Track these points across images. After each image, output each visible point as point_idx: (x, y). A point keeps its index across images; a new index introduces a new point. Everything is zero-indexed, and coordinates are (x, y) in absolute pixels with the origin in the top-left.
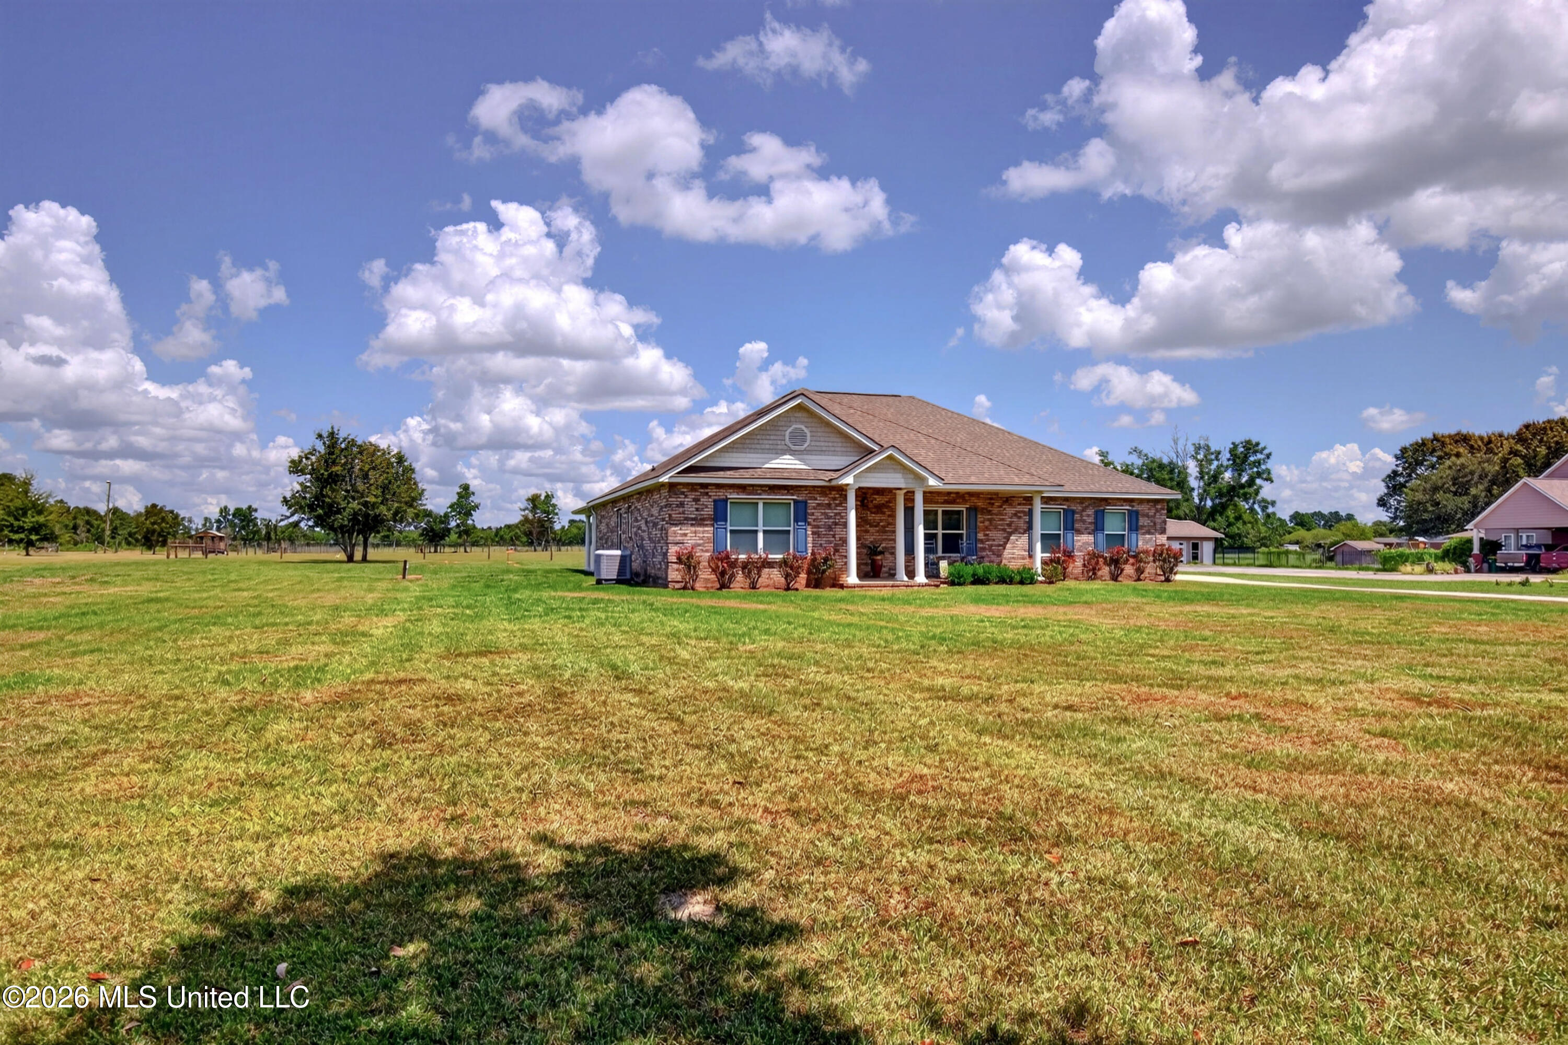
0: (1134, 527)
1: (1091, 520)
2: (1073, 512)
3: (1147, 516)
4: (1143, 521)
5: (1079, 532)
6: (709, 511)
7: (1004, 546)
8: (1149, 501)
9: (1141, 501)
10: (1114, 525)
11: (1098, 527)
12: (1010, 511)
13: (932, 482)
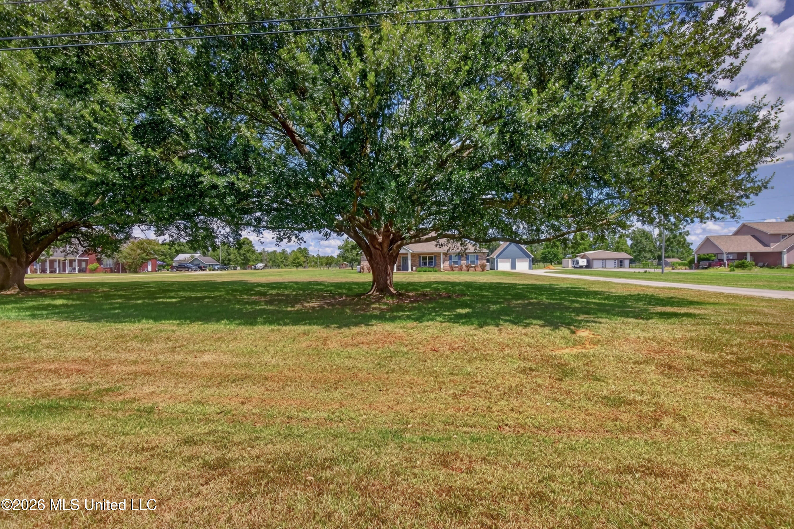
0: (477, 259)
2: (461, 256)
5: (462, 260)
11: (467, 259)
13: (411, 251)
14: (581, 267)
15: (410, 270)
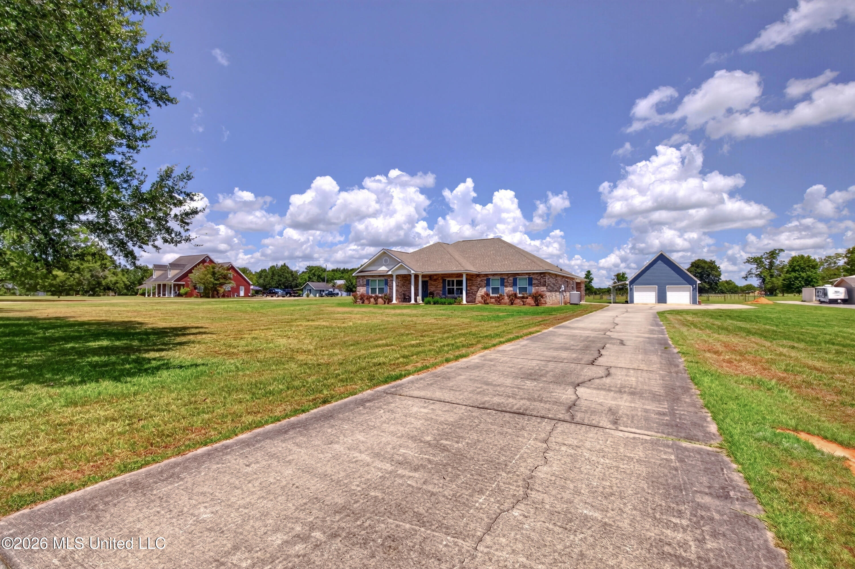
0: (530, 284)
1: (512, 282)
2: (504, 279)
3: (537, 279)
4: (534, 282)
5: (506, 286)
6: (365, 283)
7: (477, 292)
8: (537, 273)
9: (534, 273)
10: (522, 283)
11: (515, 284)
12: (479, 279)
13: (412, 272)
14: (834, 301)
15: (413, 301)
